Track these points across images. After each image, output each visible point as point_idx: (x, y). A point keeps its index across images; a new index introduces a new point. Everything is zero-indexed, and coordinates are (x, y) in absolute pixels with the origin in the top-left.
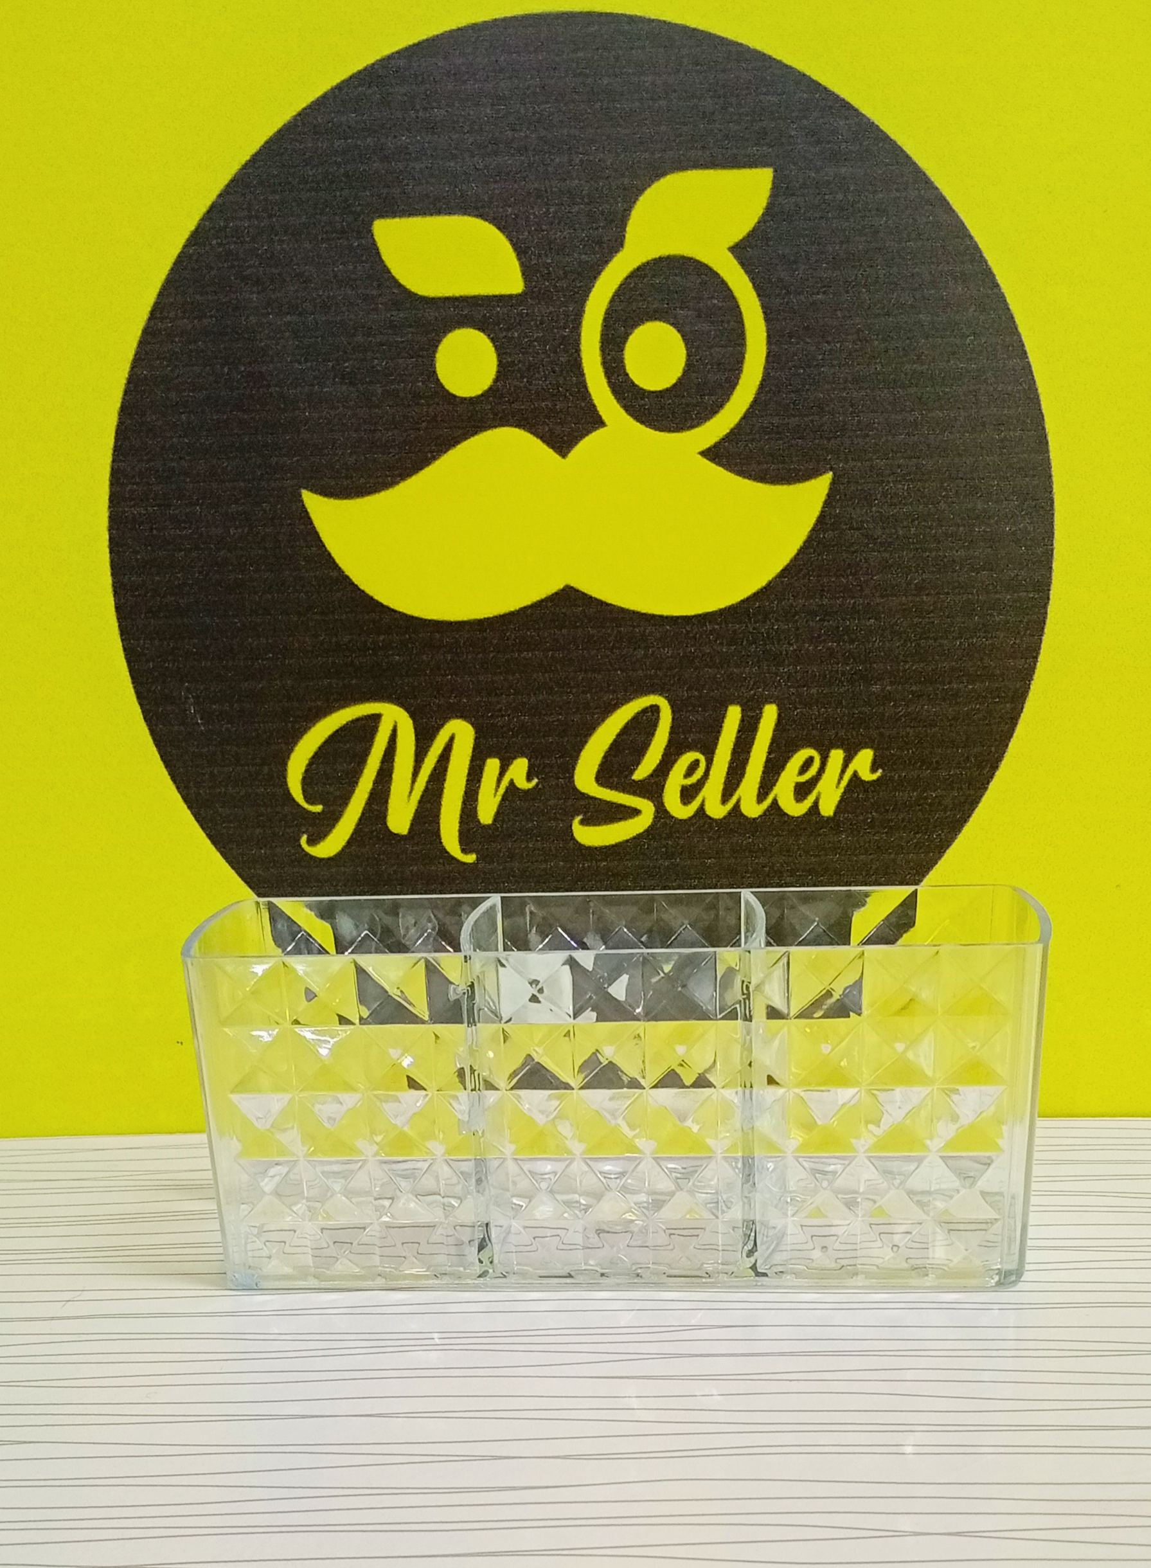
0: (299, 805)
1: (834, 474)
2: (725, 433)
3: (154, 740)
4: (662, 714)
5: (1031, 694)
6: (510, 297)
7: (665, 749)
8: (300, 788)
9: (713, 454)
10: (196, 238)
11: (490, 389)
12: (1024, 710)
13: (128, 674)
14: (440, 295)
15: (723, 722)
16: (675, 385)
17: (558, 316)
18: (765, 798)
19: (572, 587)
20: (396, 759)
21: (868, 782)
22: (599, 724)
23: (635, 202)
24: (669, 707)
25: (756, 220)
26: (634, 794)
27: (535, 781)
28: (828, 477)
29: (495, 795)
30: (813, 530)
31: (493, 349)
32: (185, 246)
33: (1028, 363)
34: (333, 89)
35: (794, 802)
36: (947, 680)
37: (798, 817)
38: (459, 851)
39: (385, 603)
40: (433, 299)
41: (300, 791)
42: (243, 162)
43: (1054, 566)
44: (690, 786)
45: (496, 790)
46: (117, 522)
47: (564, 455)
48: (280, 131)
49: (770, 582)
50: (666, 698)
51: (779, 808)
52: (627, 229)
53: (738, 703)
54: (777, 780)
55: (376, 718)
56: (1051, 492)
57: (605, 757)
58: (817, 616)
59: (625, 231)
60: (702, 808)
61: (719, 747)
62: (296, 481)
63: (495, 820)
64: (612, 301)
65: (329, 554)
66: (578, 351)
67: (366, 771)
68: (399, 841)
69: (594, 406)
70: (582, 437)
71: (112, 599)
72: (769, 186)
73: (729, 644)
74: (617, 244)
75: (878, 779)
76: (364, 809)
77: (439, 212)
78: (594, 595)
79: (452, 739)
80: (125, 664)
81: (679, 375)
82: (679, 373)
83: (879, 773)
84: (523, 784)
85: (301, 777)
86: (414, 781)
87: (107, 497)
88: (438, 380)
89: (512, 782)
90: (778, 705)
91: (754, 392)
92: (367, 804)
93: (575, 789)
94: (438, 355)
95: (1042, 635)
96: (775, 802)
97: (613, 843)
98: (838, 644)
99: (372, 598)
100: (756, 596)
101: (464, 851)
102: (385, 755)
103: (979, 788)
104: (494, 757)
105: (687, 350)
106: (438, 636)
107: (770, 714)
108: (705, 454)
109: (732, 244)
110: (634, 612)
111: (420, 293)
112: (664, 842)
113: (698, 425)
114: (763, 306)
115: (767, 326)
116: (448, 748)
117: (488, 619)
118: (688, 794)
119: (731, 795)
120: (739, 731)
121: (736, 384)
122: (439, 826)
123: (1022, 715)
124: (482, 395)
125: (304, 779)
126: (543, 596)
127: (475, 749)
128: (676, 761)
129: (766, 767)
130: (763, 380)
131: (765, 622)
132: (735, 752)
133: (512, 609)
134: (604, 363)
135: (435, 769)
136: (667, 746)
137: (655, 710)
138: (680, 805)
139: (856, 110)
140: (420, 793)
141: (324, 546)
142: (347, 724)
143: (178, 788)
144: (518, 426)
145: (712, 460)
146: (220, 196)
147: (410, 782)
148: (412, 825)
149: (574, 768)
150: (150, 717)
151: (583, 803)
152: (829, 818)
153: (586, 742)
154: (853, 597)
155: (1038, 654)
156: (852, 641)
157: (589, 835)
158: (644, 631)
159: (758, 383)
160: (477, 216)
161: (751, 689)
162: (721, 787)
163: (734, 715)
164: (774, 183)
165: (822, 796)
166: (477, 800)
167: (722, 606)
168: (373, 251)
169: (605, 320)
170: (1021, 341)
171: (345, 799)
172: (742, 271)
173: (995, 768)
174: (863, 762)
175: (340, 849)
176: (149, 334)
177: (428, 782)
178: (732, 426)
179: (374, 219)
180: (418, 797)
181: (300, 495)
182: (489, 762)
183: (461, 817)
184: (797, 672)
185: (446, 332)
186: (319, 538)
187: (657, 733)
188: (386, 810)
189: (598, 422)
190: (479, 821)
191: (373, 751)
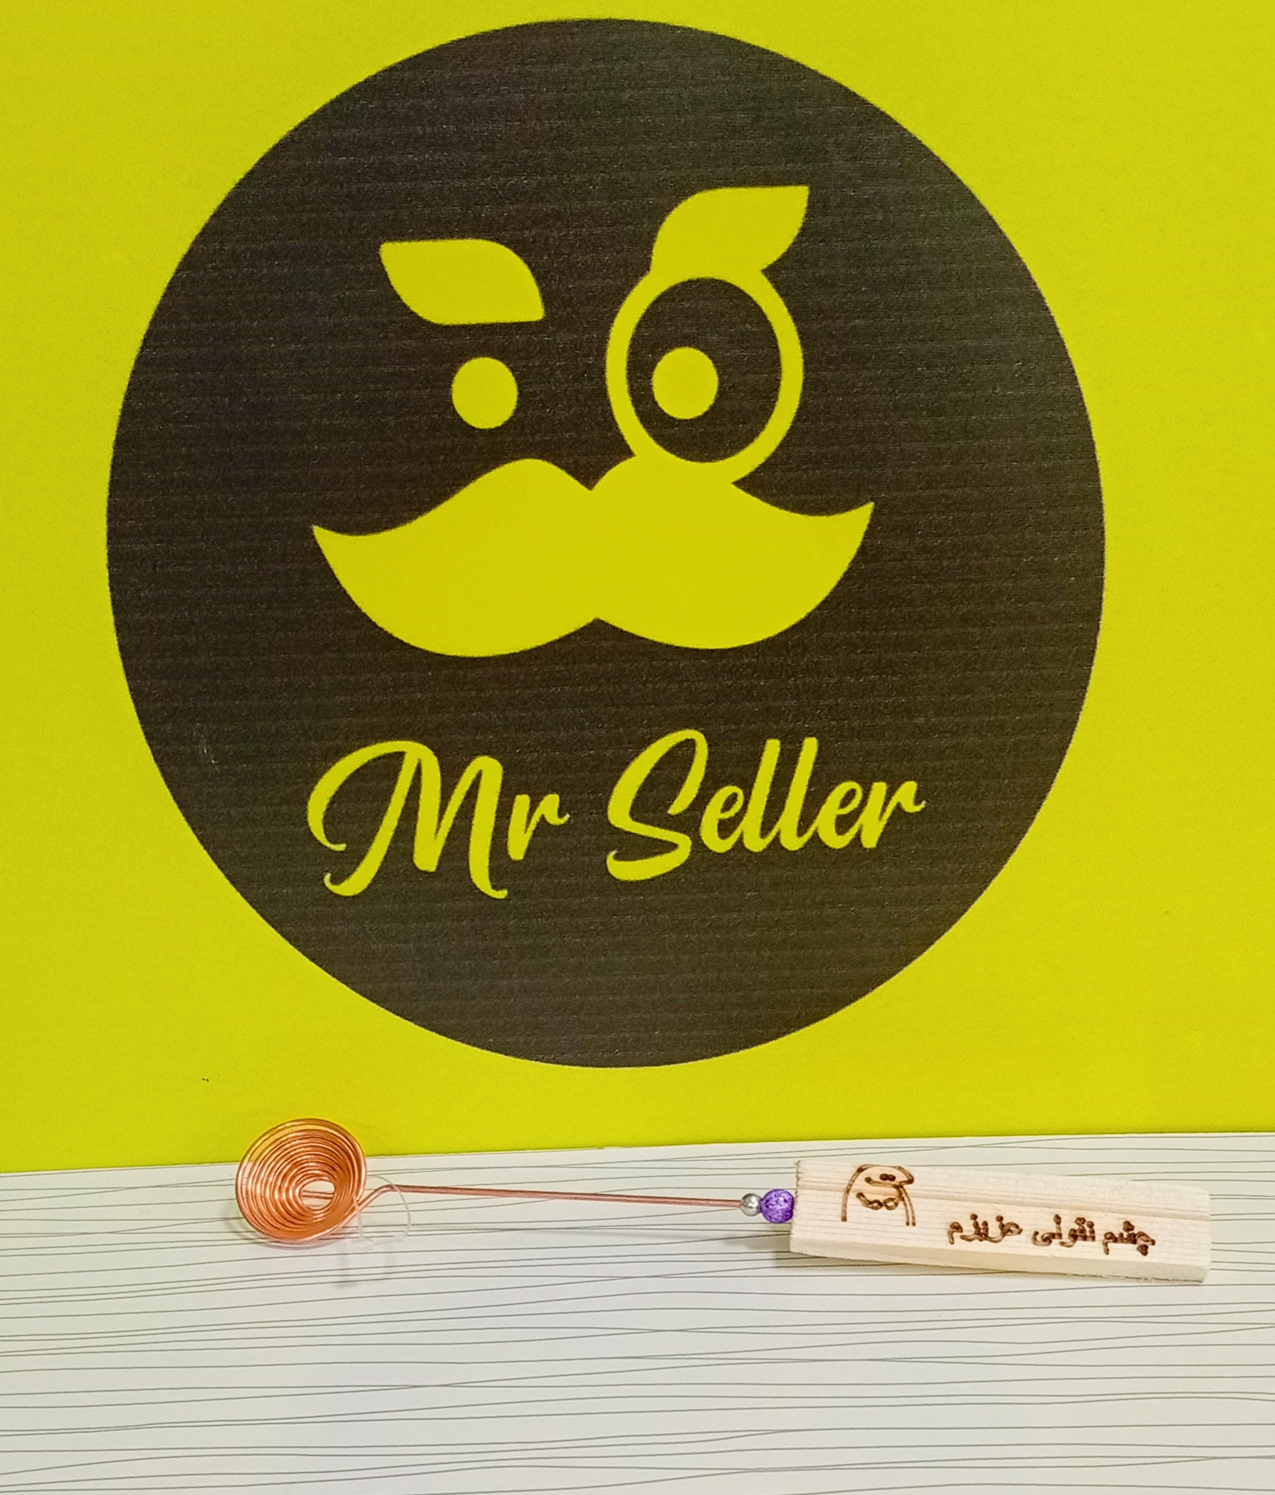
0: (322, 845)
1: (876, 505)
2: (761, 463)
3: (166, 780)
4: (697, 749)
5: (1079, 724)
6: (529, 323)
7: (702, 784)
8: (322, 826)
9: (749, 484)
10: (188, 262)
11: (511, 420)
12: (1073, 741)
13: (135, 714)
14: (455, 323)
15: (761, 755)
16: (706, 413)
17: (581, 344)
18: (806, 831)
19: (602, 622)
20: (423, 797)
21: (912, 814)
22: (632, 759)
23: (661, 223)
24: (705, 741)
25: (791, 241)
26: (670, 828)
27: (568, 816)
28: (871, 505)
29: (525, 832)
30: (855, 562)
31: (513, 378)
32: (178, 271)
33: (1079, 389)
34: (332, 102)
35: (835, 834)
36: (994, 710)
37: (839, 850)
38: (490, 887)
39: (406, 640)
40: (447, 327)
41: (322, 830)
43: (1105, 595)
44: (729, 819)
45: (527, 826)
46: (115, 559)
47: (590, 489)
48: (275, 148)
49: (809, 615)
50: (702, 732)
51: (820, 841)
52: (654, 251)
53: (776, 738)
54: (818, 813)
55: (400, 755)
56: (1102, 520)
57: (639, 792)
58: (858, 648)
59: (651, 253)
60: (740, 841)
61: (757, 780)
62: (305, 517)
63: (526, 856)
64: (639, 326)
65: (345, 592)
66: (602, 379)
67: (390, 809)
68: (427, 878)
69: (621, 436)
70: (610, 467)
71: (115, 638)
72: (805, 205)
73: (767, 678)
74: (643, 267)
75: (923, 810)
76: (390, 847)
77: (451, 235)
78: (625, 629)
79: (479, 775)
80: (132, 705)
81: (711, 402)
83: (923, 805)
84: (554, 819)
85: (322, 817)
86: (440, 819)
87: (105, 534)
88: (455, 411)
89: (543, 818)
90: (818, 738)
91: (791, 420)
92: (392, 842)
93: (609, 823)
94: (454, 386)
95: (1091, 666)
96: (816, 835)
97: (649, 877)
98: (881, 677)
99: (390, 636)
100: (794, 628)
101: (494, 887)
102: (409, 794)
103: (1027, 819)
104: (524, 793)
105: (720, 376)
106: (461, 672)
107: (810, 747)
108: (740, 483)
109: (765, 267)
110: (667, 646)
111: (434, 321)
112: (703, 877)
113: (732, 454)
114: (800, 332)
115: (803, 352)
116: (475, 785)
117: (514, 654)
118: (725, 828)
119: (770, 829)
120: (778, 765)
121: (771, 412)
122: (468, 863)
123: (1071, 746)
124: (503, 426)
125: (325, 817)
126: (572, 630)
127: (503, 784)
128: (713, 795)
129: (806, 800)
130: (800, 408)
131: (803, 655)
132: (773, 785)
133: (540, 644)
134: (631, 392)
135: (462, 806)
136: (703, 780)
137: (690, 744)
138: (718, 839)
139: (896, 123)
140: (448, 830)
141: (338, 583)
142: (369, 762)
143: (193, 829)
144: (540, 457)
145: (747, 490)
146: (214, 216)
147: (436, 819)
148: (440, 862)
149: (607, 804)
150: (160, 758)
151: (616, 837)
152: (871, 850)
153: (619, 777)
154: (897, 630)
155: (1087, 684)
156: (894, 674)
157: (624, 870)
158: (678, 665)
159: (795, 411)
160: (491, 240)
161: (791, 722)
162: (760, 821)
163: (772, 749)
164: (809, 201)
165: (864, 828)
166: (507, 837)
167: (760, 639)
168: (381, 276)
169: (631, 346)
170: (1071, 366)
171: (369, 838)
172: (776, 295)
173: (1043, 797)
174: (907, 795)
175: (365, 886)
176: (143, 364)
177: (455, 819)
178: (767, 455)
179: (381, 243)
180: (446, 835)
181: (311, 531)
182: (518, 797)
183: (491, 853)
184: (837, 705)
185: (462, 362)
186: (333, 575)
187: (694, 767)
188: (413, 847)
189: (627, 453)
190: (509, 857)
191: (398, 789)
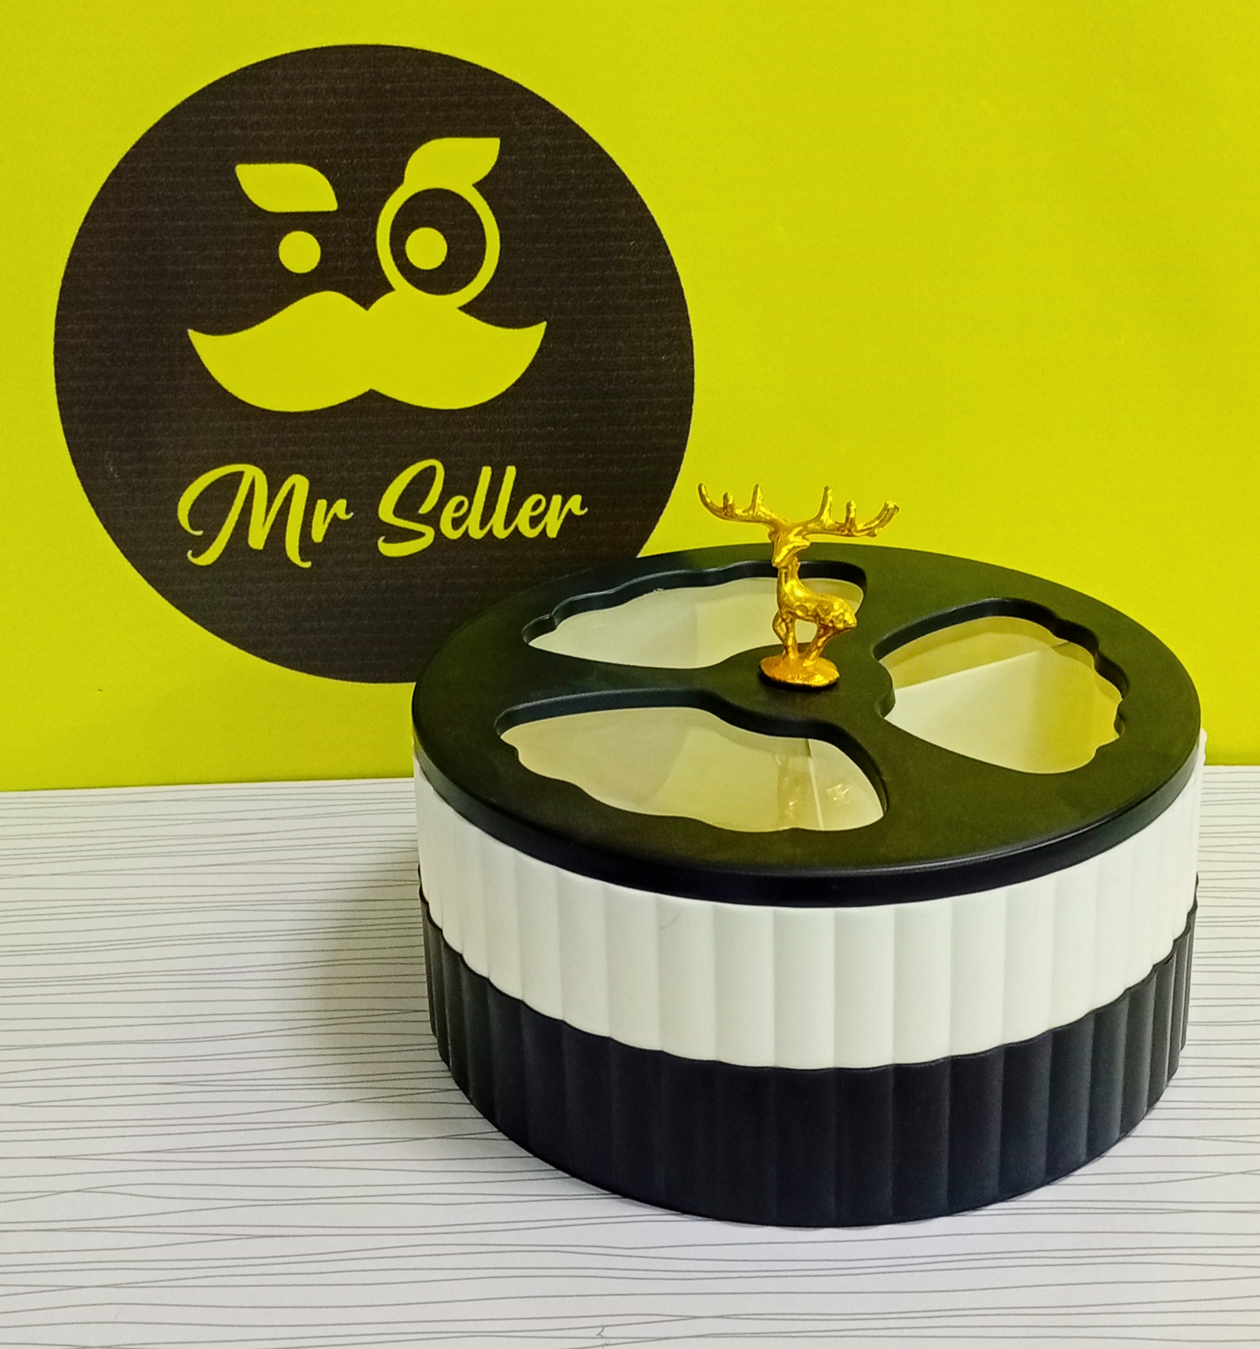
0: (186, 531)
1: (548, 324)
2: (474, 296)
3: (84, 487)
4: (438, 471)
6: (329, 212)
7: (440, 494)
8: (187, 519)
9: (468, 309)
11: (316, 268)
13: (66, 445)
14: (282, 211)
15: (479, 477)
16: (440, 267)
17: (361, 225)
18: (510, 526)
19: (375, 391)
20: (255, 501)
21: (579, 516)
22: (395, 478)
23: (409, 157)
24: (442, 467)
25: (490, 169)
26: (420, 522)
27: (352, 514)
28: (544, 324)
29: (324, 524)
30: (535, 357)
31: (318, 244)
35: (529, 528)
36: (629, 451)
37: (532, 539)
38: (299, 560)
39: (245, 400)
40: (277, 213)
41: (188, 522)
42: (148, 128)
44: (458, 518)
45: (325, 520)
47: (367, 309)
48: (173, 109)
49: (507, 390)
50: (441, 461)
51: (519, 532)
52: (406, 172)
53: (488, 465)
54: (517, 515)
55: (241, 474)
57: (399, 499)
59: (404, 173)
60: (466, 532)
61: (477, 493)
62: (183, 324)
63: (324, 540)
64: (397, 215)
65: (206, 369)
66: (375, 245)
67: (233, 508)
68: (257, 554)
69: (386, 278)
70: (379, 297)
71: (55, 396)
72: (499, 149)
74: (399, 180)
75: (586, 514)
76: (232, 533)
77: (280, 162)
78: (390, 395)
79: (293, 487)
82: (443, 259)
83: (586, 510)
84: (343, 516)
85: (187, 513)
86: (267, 514)
87: (53, 333)
88: (280, 262)
89: (335, 515)
90: (516, 466)
91: (494, 270)
92: (234, 529)
93: (379, 519)
94: (280, 248)
96: (516, 528)
97: (406, 554)
99: (236, 398)
100: (499, 398)
101: (303, 560)
102: (246, 498)
103: (654, 520)
104: (323, 499)
105: (448, 245)
106: (282, 422)
107: (511, 472)
108: (462, 309)
109: (474, 182)
110: (418, 407)
111: (268, 210)
112: (442, 555)
113: (456, 291)
114: (498, 222)
115: (500, 231)
116: (291, 493)
117: (318, 410)
118: (457, 523)
119: (486, 524)
120: (490, 483)
121: (481, 266)
122: (285, 544)
124: (311, 272)
125: (190, 513)
126: (355, 396)
127: (309, 493)
128: (448, 501)
129: (509, 507)
130: (499, 266)
131: (505, 414)
132: (488, 496)
133: (335, 404)
134: (392, 252)
135: (282, 506)
136: (442, 492)
137: (433, 469)
138: (452, 530)
139: (553, 106)
140: (272, 523)
141: (204, 364)
142: (221, 478)
143: (101, 520)
144: (335, 290)
145: (467, 312)
147: (264, 514)
148: (266, 543)
149: (378, 506)
151: (384, 528)
152: (553, 539)
153: (386, 488)
155: (688, 435)
156: (564, 427)
157: (389, 550)
158: (424, 419)
159: (495, 266)
160: (304, 164)
161: (498, 456)
162: (479, 518)
163: (486, 473)
164: (501, 147)
165: (548, 525)
166: (311, 527)
167: (476, 403)
168: (237, 184)
169: (392, 226)
171: (219, 527)
172: (483, 200)
173: (664, 507)
177: (277, 515)
178: (479, 292)
179: (236, 165)
180: (270, 525)
181: (187, 333)
182: (319, 501)
183: (301, 537)
184: (528, 446)
185: (285, 234)
186: (200, 361)
187: (435, 483)
188: (247, 534)
189: (390, 288)
190: (312, 540)
191: (238, 495)
